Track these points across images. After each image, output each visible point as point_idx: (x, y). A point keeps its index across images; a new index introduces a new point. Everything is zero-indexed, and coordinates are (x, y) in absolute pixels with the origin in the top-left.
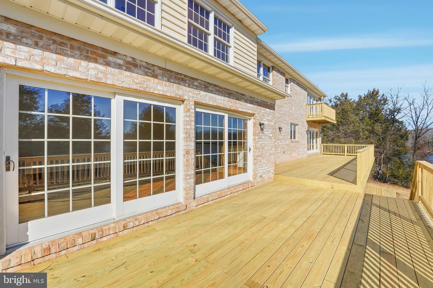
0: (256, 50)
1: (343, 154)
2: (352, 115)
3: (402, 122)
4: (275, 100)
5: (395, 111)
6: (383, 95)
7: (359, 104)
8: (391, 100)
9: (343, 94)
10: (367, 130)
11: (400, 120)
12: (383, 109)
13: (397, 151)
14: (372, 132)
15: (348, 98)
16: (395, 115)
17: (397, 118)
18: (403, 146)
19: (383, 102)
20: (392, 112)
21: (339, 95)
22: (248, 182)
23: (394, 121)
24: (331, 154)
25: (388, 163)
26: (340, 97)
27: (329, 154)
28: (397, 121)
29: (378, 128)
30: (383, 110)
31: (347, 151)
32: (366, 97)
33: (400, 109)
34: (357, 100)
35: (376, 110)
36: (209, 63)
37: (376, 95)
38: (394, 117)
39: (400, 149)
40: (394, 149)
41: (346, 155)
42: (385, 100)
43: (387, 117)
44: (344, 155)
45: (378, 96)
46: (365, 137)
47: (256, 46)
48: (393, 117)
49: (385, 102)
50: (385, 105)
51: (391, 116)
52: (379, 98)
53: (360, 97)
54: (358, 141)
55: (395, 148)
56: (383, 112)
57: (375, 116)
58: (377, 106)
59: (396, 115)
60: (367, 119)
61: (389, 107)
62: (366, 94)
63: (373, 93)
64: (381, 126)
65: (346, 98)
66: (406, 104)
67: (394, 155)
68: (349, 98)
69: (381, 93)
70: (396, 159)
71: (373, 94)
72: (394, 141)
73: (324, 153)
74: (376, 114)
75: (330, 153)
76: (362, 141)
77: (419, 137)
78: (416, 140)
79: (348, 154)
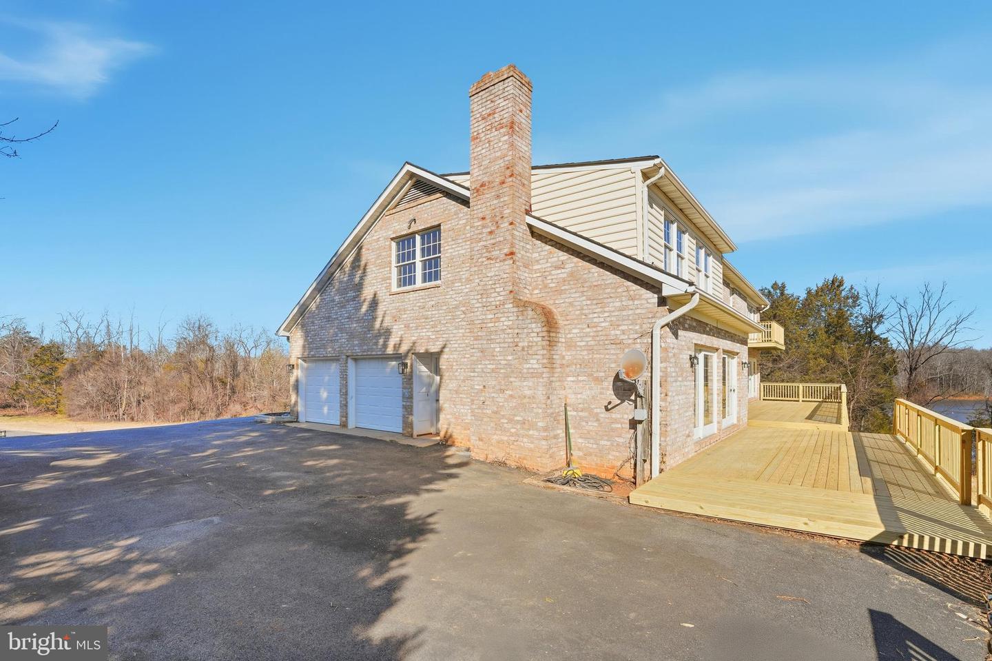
0: (721, 271)
1: (797, 399)
2: (795, 327)
3: (886, 340)
4: (747, 334)
5: (872, 321)
6: (852, 288)
7: (808, 302)
8: (865, 298)
9: (775, 284)
10: (822, 356)
11: (883, 336)
12: (851, 314)
13: (878, 395)
14: (832, 358)
15: (786, 292)
16: (873, 326)
17: (877, 332)
18: (889, 386)
19: (850, 300)
20: (868, 321)
21: (769, 287)
22: (734, 426)
23: (871, 337)
24: (776, 400)
25: (861, 419)
26: (772, 290)
27: (774, 400)
28: (877, 338)
29: (844, 351)
30: (852, 317)
31: (803, 395)
32: (821, 291)
33: (882, 316)
34: (803, 296)
35: (839, 318)
36: (717, 307)
37: (839, 286)
38: (872, 331)
39: (883, 391)
40: (872, 392)
41: (801, 401)
42: (856, 298)
43: (859, 332)
44: (798, 401)
45: (843, 290)
46: (819, 368)
47: (721, 267)
48: (869, 329)
49: (854, 302)
50: (855, 307)
51: (867, 329)
52: (844, 294)
53: (809, 292)
54: (807, 377)
55: (873, 390)
56: (851, 322)
57: (837, 328)
58: (840, 309)
59: (876, 327)
60: (822, 335)
61: (863, 312)
62: (820, 285)
63: (833, 282)
64: (849, 348)
65: (782, 294)
66: (893, 308)
67: (873, 403)
68: (788, 291)
69: (847, 286)
70: (876, 411)
71: (835, 285)
72: (873, 377)
73: (765, 398)
74: (840, 325)
75: (783, 398)
76: (813, 376)
77: (916, 369)
78: (911, 375)
79: (805, 399)
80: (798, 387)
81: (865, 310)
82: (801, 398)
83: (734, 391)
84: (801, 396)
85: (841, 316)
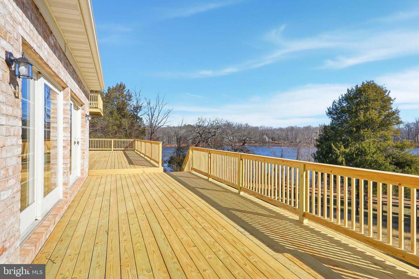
5: (138, 108)
6: (128, 91)
8: (135, 97)
10: (116, 125)
11: (141, 117)
12: (128, 104)
14: (120, 126)
17: (139, 115)
19: (128, 97)
20: (136, 109)
23: (136, 117)
28: (139, 118)
29: (125, 122)
30: (129, 106)
31: (114, 146)
32: (115, 90)
33: (141, 106)
38: (137, 114)
42: (130, 96)
43: (132, 113)
44: (111, 150)
45: (125, 91)
46: (115, 131)
49: (130, 98)
50: (130, 101)
51: (135, 113)
52: (125, 93)
56: (128, 108)
57: (122, 111)
58: (123, 101)
59: (138, 112)
60: (116, 114)
62: (114, 86)
64: (128, 121)
66: (145, 104)
69: (126, 89)
71: (121, 88)
74: (123, 109)
77: (153, 133)
78: (151, 136)
79: (115, 149)
80: (111, 141)
81: (135, 103)
82: (113, 149)
83: (78, 143)
84: (112, 147)
85: (124, 104)
